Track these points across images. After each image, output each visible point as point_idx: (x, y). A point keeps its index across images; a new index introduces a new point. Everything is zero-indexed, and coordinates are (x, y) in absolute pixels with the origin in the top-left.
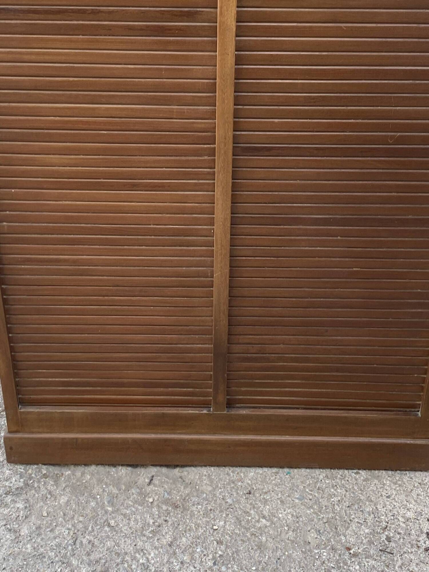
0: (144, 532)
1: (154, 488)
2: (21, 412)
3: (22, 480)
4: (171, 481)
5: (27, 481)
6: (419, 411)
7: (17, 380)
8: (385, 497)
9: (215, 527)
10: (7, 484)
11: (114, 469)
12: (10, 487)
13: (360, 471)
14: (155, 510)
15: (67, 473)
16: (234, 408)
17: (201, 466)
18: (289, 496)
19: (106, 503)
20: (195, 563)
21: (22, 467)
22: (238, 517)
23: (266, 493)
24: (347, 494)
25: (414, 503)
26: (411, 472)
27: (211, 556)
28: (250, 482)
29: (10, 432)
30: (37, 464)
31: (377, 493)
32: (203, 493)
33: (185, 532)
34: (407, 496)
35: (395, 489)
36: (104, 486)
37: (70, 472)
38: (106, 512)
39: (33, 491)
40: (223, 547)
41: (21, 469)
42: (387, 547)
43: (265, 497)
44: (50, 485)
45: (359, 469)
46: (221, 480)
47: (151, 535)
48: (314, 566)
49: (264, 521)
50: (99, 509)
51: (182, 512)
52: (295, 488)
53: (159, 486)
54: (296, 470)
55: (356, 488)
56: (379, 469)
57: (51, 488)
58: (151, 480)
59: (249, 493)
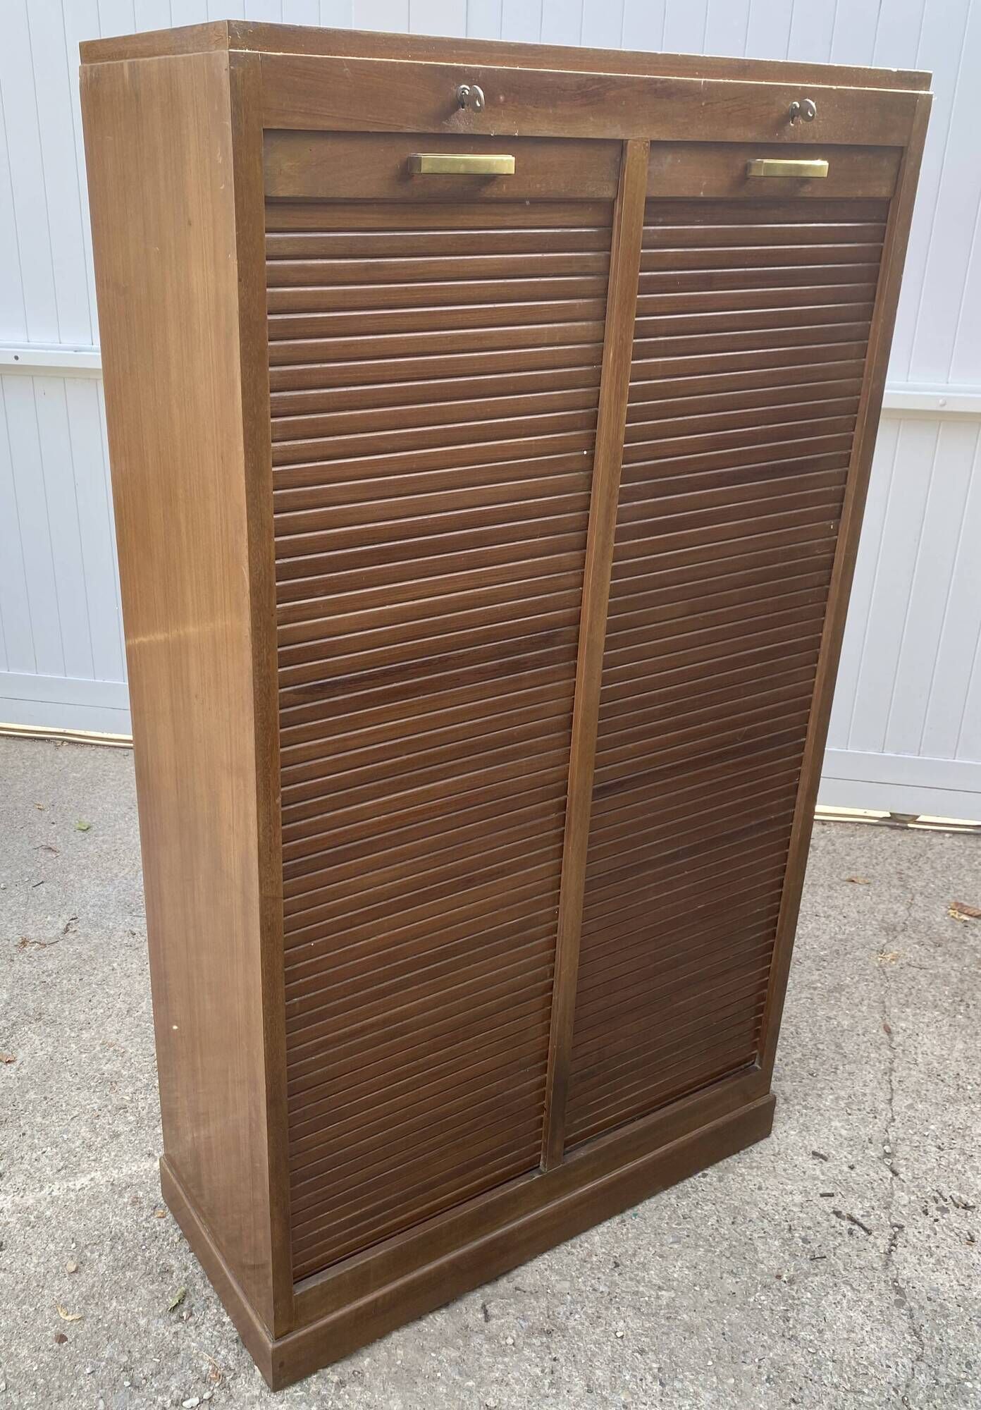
0: (542, 1391)
1: (499, 1322)
4: (512, 1300)
8: (757, 1191)
9: (619, 1334)
13: (706, 1172)
14: (527, 1352)
15: (365, 1362)
18: (662, 1245)
19: (457, 1377)
20: (639, 1397)
21: (297, 1387)
22: (632, 1304)
23: (634, 1255)
24: (718, 1207)
25: (790, 1182)
27: (650, 1378)
28: (604, 1250)
29: (277, 1338)
30: (315, 1372)
31: (745, 1190)
32: (565, 1295)
33: (591, 1361)
34: (775, 1177)
35: (757, 1176)
36: (433, 1355)
37: (368, 1359)
38: (470, 1390)
40: (651, 1355)
41: (296, 1392)
42: (814, 1252)
43: (638, 1260)
44: (358, 1394)
45: (702, 1170)
46: (568, 1265)
47: (554, 1391)
48: (766, 1320)
49: (663, 1293)
50: (457, 1393)
51: (564, 1336)
52: (660, 1231)
53: (503, 1315)
54: (640, 1207)
55: (719, 1195)
56: (722, 1159)
57: (367, 1396)
58: (486, 1312)
59: (617, 1265)
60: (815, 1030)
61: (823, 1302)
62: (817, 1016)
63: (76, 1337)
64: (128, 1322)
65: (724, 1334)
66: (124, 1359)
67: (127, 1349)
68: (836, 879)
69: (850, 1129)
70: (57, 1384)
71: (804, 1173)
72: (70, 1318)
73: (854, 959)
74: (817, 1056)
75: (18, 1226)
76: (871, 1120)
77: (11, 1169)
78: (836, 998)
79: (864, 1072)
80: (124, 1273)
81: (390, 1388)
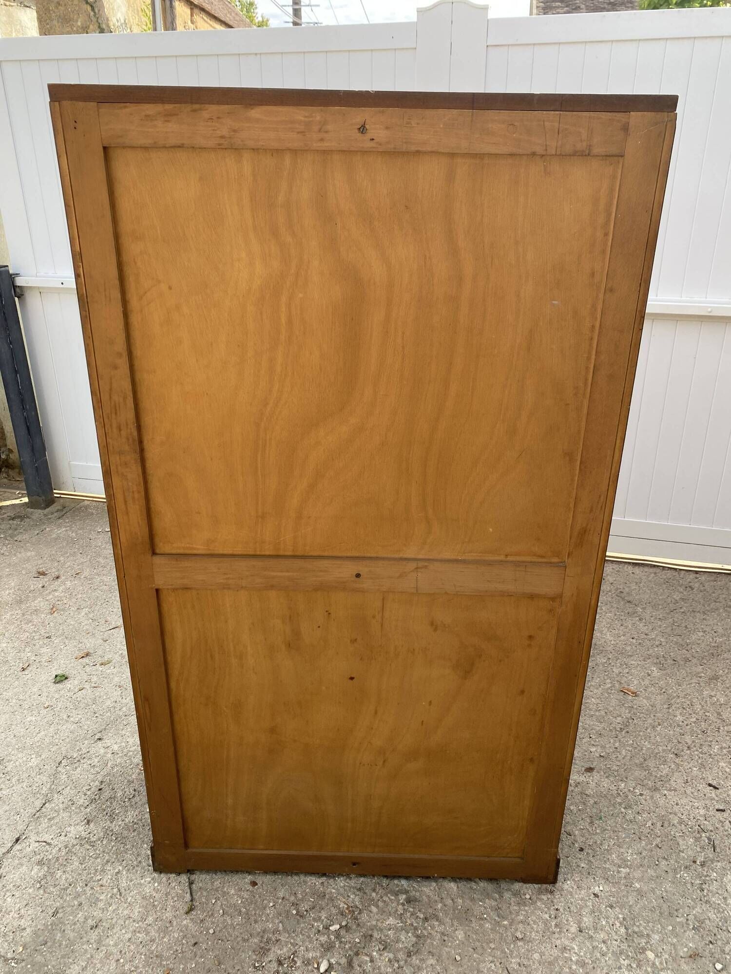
61: (725, 879)
63: (263, 883)
65: (663, 898)
66: (292, 898)
67: (294, 892)
68: (708, 608)
70: (253, 912)
71: (705, 795)
73: (724, 659)
74: (705, 720)
78: (714, 683)
81: (455, 924)
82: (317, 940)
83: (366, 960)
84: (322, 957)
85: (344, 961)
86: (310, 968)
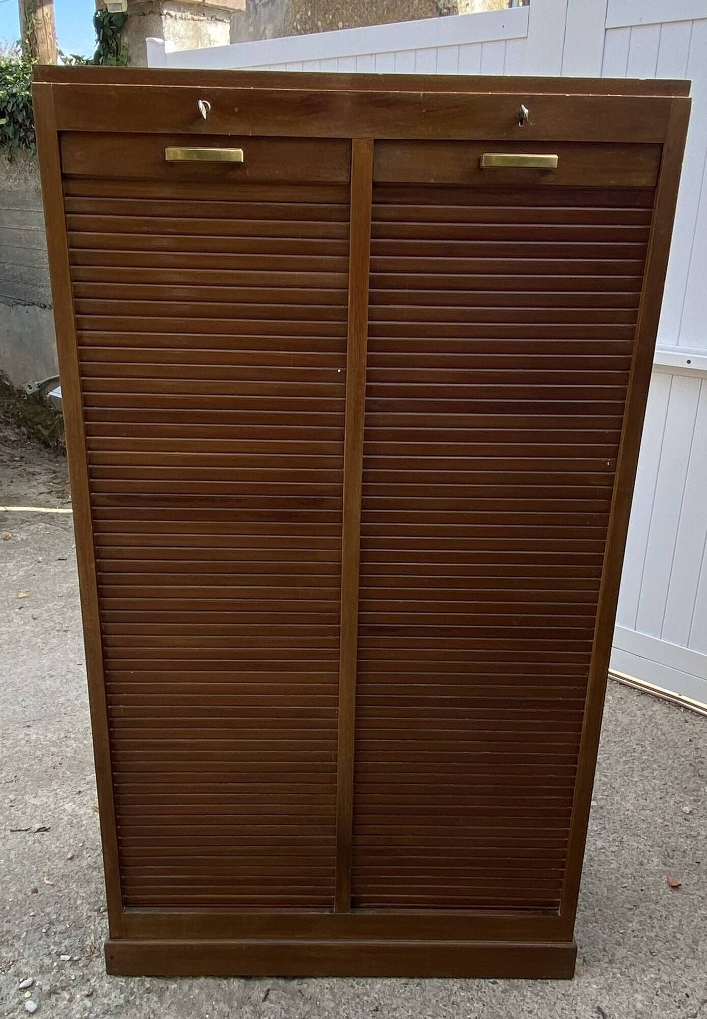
1: (270, 1005)
2: (125, 915)
3: (122, 996)
4: (289, 996)
5: (128, 997)
6: (558, 909)
7: (123, 877)
10: (106, 1001)
11: (225, 982)
12: (108, 1005)
13: (498, 981)
15: (173, 986)
16: (359, 908)
17: (323, 977)
18: (420, 1013)
21: (124, 979)
23: (395, 1009)
24: (485, 1008)
26: (553, 981)
28: (376, 996)
29: (111, 938)
30: (140, 976)
31: (517, 1007)
32: (325, 1011)
34: (550, 1010)
35: (537, 1002)
36: (214, 1003)
37: (176, 985)
39: (134, 1010)
41: (121, 982)
43: (394, 1014)
44: (154, 1001)
45: (496, 978)
46: (344, 993)
52: (427, 1003)
53: (276, 1002)
54: (427, 981)
55: (494, 1001)
56: (518, 978)
57: (154, 1006)
58: (267, 995)
59: (377, 1010)
60: (684, 922)
62: (696, 912)
63: (43, 894)
64: (72, 899)
66: (54, 917)
67: (60, 913)
69: (647, 1005)
70: (14, 913)
72: (47, 882)
74: (668, 942)
75: (65, 823)
76: (672, 1006)
77: (88, 792)
79: (700, 971)
80: (92, 872)
81: (173, 1008)
82: (41, 960)
83: (65, 998)
84: (32, 976)
85: (47, 988)
86: (16, 979)
